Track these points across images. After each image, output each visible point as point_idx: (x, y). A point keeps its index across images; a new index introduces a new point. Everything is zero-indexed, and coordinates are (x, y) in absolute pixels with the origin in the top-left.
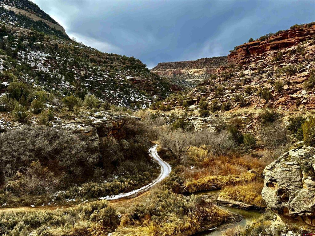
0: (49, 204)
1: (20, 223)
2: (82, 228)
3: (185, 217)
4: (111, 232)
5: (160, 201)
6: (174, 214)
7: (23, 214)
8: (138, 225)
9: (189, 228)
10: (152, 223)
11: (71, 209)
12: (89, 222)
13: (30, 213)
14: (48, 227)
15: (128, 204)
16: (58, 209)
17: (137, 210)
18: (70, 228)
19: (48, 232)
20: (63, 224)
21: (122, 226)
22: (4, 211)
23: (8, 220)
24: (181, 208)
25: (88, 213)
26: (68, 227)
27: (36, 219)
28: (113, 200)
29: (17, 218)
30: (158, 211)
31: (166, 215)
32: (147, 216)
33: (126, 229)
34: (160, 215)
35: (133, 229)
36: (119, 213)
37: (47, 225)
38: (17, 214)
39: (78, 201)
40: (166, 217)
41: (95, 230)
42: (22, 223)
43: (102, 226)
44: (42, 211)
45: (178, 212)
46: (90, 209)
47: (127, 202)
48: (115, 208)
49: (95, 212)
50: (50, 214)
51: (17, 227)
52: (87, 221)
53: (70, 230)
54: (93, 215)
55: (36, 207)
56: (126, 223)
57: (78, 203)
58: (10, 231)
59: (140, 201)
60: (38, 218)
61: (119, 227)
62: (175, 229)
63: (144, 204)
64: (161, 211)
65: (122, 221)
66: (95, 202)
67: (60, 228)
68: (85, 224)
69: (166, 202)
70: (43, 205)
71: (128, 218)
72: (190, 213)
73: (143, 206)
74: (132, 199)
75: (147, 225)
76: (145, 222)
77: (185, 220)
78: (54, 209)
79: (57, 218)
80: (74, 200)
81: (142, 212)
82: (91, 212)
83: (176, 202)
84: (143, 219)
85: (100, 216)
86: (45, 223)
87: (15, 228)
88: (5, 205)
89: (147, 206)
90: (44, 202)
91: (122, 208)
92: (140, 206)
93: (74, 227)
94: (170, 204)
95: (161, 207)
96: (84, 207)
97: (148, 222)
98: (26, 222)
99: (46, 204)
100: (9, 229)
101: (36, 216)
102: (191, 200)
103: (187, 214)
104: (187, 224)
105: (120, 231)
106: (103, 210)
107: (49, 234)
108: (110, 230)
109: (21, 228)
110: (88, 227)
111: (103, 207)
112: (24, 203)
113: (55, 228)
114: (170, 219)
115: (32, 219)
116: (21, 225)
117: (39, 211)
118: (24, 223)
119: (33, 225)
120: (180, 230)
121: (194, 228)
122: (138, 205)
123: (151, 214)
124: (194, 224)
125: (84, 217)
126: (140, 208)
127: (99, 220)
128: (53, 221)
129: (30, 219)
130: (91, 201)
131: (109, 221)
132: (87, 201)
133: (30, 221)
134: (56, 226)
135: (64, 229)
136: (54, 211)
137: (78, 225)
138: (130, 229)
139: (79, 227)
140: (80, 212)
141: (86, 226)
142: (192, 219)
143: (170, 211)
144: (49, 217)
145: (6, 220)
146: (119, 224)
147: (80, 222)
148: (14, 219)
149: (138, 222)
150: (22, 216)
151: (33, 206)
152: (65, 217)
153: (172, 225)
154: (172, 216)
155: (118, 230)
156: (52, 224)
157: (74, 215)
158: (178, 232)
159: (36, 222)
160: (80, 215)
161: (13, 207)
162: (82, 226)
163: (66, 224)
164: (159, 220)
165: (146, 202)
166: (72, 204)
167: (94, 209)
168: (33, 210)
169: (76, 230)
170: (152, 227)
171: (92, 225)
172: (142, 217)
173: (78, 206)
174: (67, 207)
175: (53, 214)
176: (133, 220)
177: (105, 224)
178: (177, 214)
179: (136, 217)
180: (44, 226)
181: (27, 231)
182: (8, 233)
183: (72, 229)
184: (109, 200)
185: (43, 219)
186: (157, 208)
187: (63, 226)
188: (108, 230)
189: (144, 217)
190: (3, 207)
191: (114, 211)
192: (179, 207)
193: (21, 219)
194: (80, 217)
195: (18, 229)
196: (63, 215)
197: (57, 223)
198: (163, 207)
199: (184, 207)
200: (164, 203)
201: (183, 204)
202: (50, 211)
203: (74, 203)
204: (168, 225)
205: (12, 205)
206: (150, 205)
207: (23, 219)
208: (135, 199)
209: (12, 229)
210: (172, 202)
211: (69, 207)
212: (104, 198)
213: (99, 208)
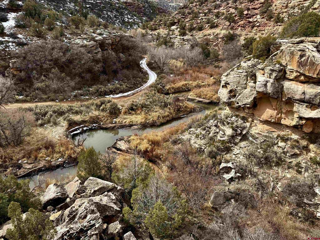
0: (69, 100)
1: (50, 112)
2: (95, 116)
3: (166, 109)
4: (115, 119)
5: (149, 99)
6: (158, 107)
7: (51, 106)
8: (134, 114)
9: (168, 116)
10: (143, 113)
11: (86, 103)
12: (100, 112)
13: (56, 105)
14: (71, 115)
15: (126, 100)
16: (76, 103)
17: (133, 104)
18: (86, 116)
19: (71, 119)
20: (81, 113)
21: (123, 115)
22: (37, 104)
23: (41, 110)
24: (163, 103)
25: (98, 106)
26: (85, 115)
27: (61, 110)
28: (115, 98)
29: (47, 109)
30: (147, 105)
31: (153, 108)
32: (139, 108)
33: (126, 116)
34: (149, 108)
35: (130, 117)
36: (120, 106)
37: (69, 114)
38: (47, 107)
39: (90, 98)
40: (153, 109)
41: (104, 117)
42: (51, 113)
43: (109, 115)
44: (64, 104)
45: (161, 106)
46: (99, 103)
47: (126, 99)
48: (117, 103)
49: (103, 106)
50: (70, 106)
51: (48, 115)
52: (98, 111)
53: (87, 117)
54: (101, 108)
55: (59, 101)
56: (125, 113)
57: (91, 99)
58: (43, 118)
59: (135, 99)
60: (62, 109)
61: (121, 115)
62: (159, 117)
63: (138, 101)
64: (149, 105)
65: (123, 111)
66: (103, 99)
67: (79, 116)
68: (97, 113)
69: (153, 99)
70: (65, 100)
71: (127, 110)
72: (169, 106)
73: (136, 102)
74: (129, 97)
75: (139, 114)
76: (139, 112)
77: (165, 111)
78: (73, 103)
79: (76, 109)
80: (87, 97)
81: (136, 106)
82: (101, 106)
83: (160, 99)
84: (137, 110)
85: (107, 108)
86: (68, 112)
87: (47, 115)
88: (36, 100)
89: (140, 102)
90: (65, 98)
91: (122, 103)
92: (135, 102)
93: (89, 115)
94: (155, 100)
95: (149, 102)
96: (95, 102)
97: (141, 112)
98: (54, 112)
99: (67, 100)
100: (42, 116)
101: (61, 108)
102: (170, 98)
103: (167, 107)
104: (167, 114)
105: (121, 118)
106: (109, 104)
107: (72, 119)
108: (115, 117)
109: (51, 116)
110: (99, 115)
111: (109, 102)
112: (50, 99)
113: (75, 116)
114: (155, 110)
115: (58, 110)
116: (51, 114)
117: (63, 104)
118: (53, 112)
119: (59, 113)
120: (162, 117)
121: (171, 116)
122: (133, 101)
123: (142, 107)
124: (171, 113)
125: (96, 109)
126: (134, 103)
127: (106, 111)
128: (74, 111)
129: (57, 109)
130: (99, 98)
131: (114, 111)
132: (96, 98)
133: (57, 111)
134: (76, 115)
135: (82, 117)
136: (74, 105)
137: (92, 114)
138: (128, 116)
139: (93, 115)
140: (93, 105)
141: (98, 115)
142: (170, 110)
143: (155, 105)
144: (70, 109)
145: (40, 111)
146: (121, 113)
147: (93, 112)
148: (45, 110)
149: (133, 112)
150: (51, 108)
151: (57, 101)
152: (82, 108)
153: (157, 114)
154: (157, 108)
155: (120, 117)
156: (73, 113)
157: (88, 107)
158: (160, 118)
159: (61, 112)
160: (93, 107)
161: (43, 102)
162: (95, 114)
163: (83, 113)
164: (148, 111)
165: (138, 99)
166: (86, 100)
167: (102, 103)
168: (58, 104)
169: (91, 117)
170: (143, 116)
171: (102, 114)
172: (136, 109)
173: (91, 102)
174: (83, 102)
175: (73, 107)
176: (130, 111)
177: (111, 113)
178: (160, 107)
179: (132, 109)
180: (67, 114)
181: (56, 118)
182: (42, 119)
183: (88, 116)
184: (113, 98)
185: (66, 110)
186: (147, 104)
187: (82, 115)
188: (113, 117)
189: (138, 109)
190: (36, 102)
191: (117, 106)
192: (162, 102)
193: (50, 110)
194: (93, 109)
195: (49, 116)
196: (80, 107)
197: (77, 113)
198: (150, 102)
199: (165, 102)
200: (151, 100)
201: (164, 100)
202: (71, 105)
203: (88, 100)
204: (154, 114)
205: (42, 101)
206: (142, 102)
207: (52, 109)
208: (131, 97)
209: (45, 116)
210: (157, 99)
211: (84, 102)
212: (109, 96)
213: (106, 103)
